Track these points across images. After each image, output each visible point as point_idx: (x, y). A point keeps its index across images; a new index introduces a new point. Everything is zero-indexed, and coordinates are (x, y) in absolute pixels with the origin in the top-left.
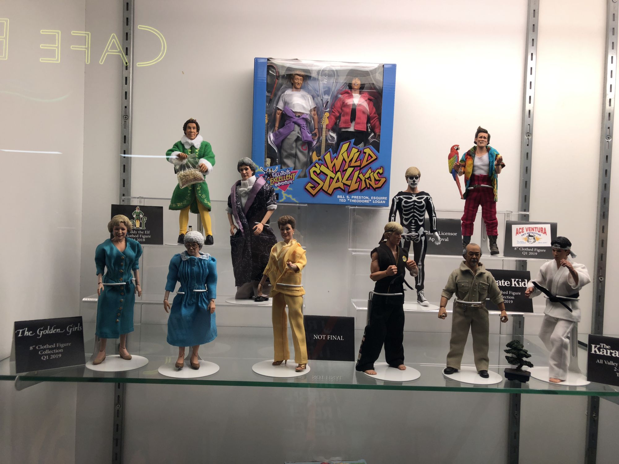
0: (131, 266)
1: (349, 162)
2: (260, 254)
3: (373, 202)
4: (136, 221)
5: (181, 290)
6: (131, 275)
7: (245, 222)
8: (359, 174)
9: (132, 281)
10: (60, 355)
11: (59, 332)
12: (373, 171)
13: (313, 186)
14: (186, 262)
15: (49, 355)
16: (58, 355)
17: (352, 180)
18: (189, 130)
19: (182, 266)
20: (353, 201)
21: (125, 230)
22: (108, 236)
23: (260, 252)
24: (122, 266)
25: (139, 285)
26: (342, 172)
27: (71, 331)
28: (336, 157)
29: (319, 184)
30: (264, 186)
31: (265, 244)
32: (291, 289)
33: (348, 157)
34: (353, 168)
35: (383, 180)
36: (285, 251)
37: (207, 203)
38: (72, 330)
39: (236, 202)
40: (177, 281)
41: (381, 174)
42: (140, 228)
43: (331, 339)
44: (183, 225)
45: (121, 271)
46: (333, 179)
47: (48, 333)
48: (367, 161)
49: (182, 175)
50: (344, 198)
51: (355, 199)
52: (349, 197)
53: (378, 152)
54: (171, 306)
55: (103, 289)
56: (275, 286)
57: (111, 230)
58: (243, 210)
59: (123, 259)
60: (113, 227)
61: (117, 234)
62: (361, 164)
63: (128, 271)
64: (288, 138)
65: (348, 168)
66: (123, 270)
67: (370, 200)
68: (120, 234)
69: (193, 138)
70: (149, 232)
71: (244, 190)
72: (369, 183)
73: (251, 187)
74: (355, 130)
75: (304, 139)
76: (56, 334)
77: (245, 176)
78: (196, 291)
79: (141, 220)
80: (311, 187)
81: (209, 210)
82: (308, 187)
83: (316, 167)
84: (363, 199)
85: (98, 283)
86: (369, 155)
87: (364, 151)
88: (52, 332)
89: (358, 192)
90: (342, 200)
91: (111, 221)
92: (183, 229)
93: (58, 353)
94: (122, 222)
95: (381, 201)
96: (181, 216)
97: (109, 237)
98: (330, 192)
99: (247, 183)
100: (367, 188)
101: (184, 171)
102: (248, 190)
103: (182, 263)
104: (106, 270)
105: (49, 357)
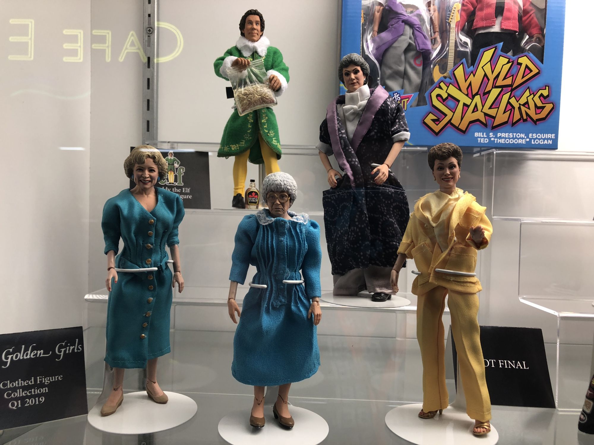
0: (165, 239)
1: (494, 79)
2: (381, 220)
3: (533, 143)
4: (169, 173)
5: (257, 279)
6: (165, 255)
7: (356, 163)
8: (510, 98)
9: (168, 264)
10: (42, 399)
11: (41, 356)
12: (533, 93)
13: (436, 118)
14: (269, 228)
15: (23, 399)
16: (39, 399)
17: (498, 108)
18: (250, 26)
19: (260, 235)
20: (500, 141)
21: (154, 171)
22: (125, 183)
23: (381, 216)
24: (149, 236)
25: (180, 272)
26: (482, 95)
27: (62, 353)
28: (472, 72)
29: (446, 115)
30: (388, 100)
31: (389, 202)
32: (462, 279)
33: (492, 72)
34: (500, 89)
35: (549, 107)
36: (451, 208)
37: (277, 145)
38: (65, 351)
39: (339, 130)
40: (250, 264)
41: (545, 98)
42: (175, 183)
43: (506, 367)
44: (240, 181)
45: (150, 246)
46: (468, 106)
47: (21, 358)
48: (523, 77)
49: (243, 93)
50: (485, 136)
51: (503, 138)
52: (493, 135)
53: (542, 61)
54: (241, 309)
55: (117, 279)
56: (431, 275)
57: (130, 173)
58: (352, 142)
59: (151, 225)
60: (134, 166)
61: (142, 179)
62: (513, 82)
63: (160, 246)
64: (395, 48)
65: (492, 89)
66: (152, 245)
67: (528, 140)
68: (146, 178)
69: (255, 38)
70: (188, 190)
71: (352, 108)
72: (526, 111)
73: (364, 102)
74: (502, 29)
75: (419, 46)
76: (36, 360)
77: (353, 84)
78: (286, 282)
79: (177, 172)
80: (434, 120)
81: (278, 157)
82: (428, 120)
83: (440, 88)
84: (516, 138)
85: (107, 268)
86: (527, 67)
87: (519, 62)
88: (28, 357)
89: (508, 127)
90: (482, 139)
91: (131, 156)
92: (239, 187)
93: (39, 396)
94: (149, 156)
95: (546, 141)
96: (237, 165)
97: (128, 186)
98: (463, 127)
99: (357, 95)
100: (522, 120)
101: (244, 87)
102: (359, 107)
103: (261, 230)
104: (121, 244)
105: (23, 403)
